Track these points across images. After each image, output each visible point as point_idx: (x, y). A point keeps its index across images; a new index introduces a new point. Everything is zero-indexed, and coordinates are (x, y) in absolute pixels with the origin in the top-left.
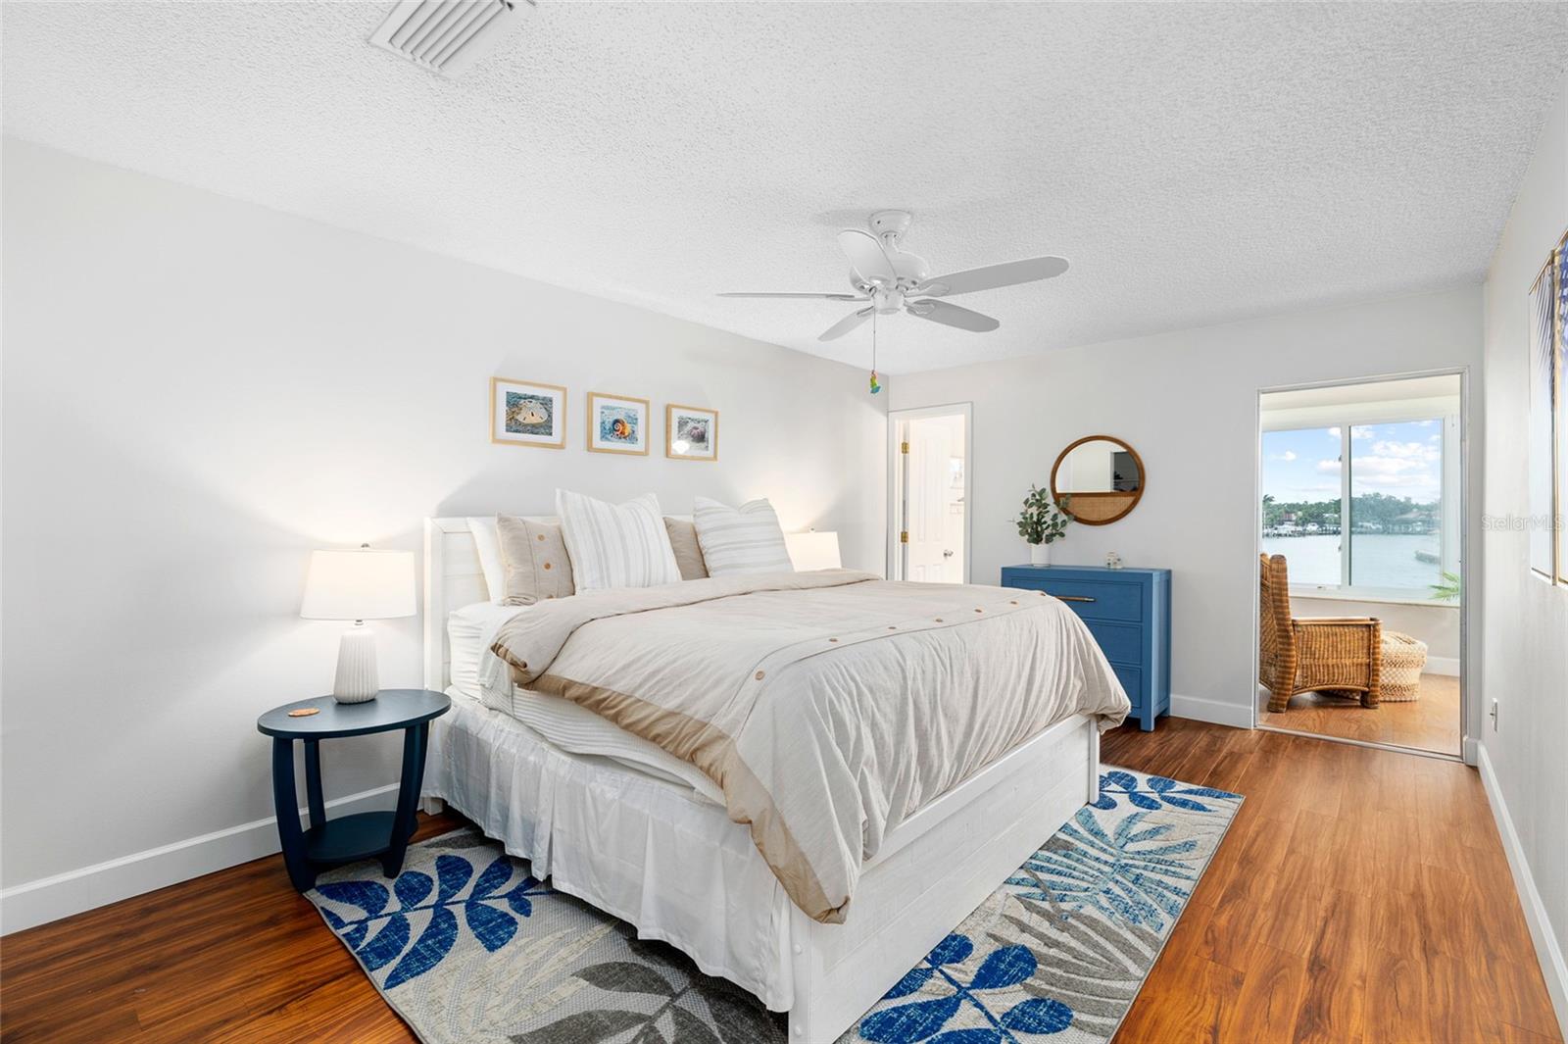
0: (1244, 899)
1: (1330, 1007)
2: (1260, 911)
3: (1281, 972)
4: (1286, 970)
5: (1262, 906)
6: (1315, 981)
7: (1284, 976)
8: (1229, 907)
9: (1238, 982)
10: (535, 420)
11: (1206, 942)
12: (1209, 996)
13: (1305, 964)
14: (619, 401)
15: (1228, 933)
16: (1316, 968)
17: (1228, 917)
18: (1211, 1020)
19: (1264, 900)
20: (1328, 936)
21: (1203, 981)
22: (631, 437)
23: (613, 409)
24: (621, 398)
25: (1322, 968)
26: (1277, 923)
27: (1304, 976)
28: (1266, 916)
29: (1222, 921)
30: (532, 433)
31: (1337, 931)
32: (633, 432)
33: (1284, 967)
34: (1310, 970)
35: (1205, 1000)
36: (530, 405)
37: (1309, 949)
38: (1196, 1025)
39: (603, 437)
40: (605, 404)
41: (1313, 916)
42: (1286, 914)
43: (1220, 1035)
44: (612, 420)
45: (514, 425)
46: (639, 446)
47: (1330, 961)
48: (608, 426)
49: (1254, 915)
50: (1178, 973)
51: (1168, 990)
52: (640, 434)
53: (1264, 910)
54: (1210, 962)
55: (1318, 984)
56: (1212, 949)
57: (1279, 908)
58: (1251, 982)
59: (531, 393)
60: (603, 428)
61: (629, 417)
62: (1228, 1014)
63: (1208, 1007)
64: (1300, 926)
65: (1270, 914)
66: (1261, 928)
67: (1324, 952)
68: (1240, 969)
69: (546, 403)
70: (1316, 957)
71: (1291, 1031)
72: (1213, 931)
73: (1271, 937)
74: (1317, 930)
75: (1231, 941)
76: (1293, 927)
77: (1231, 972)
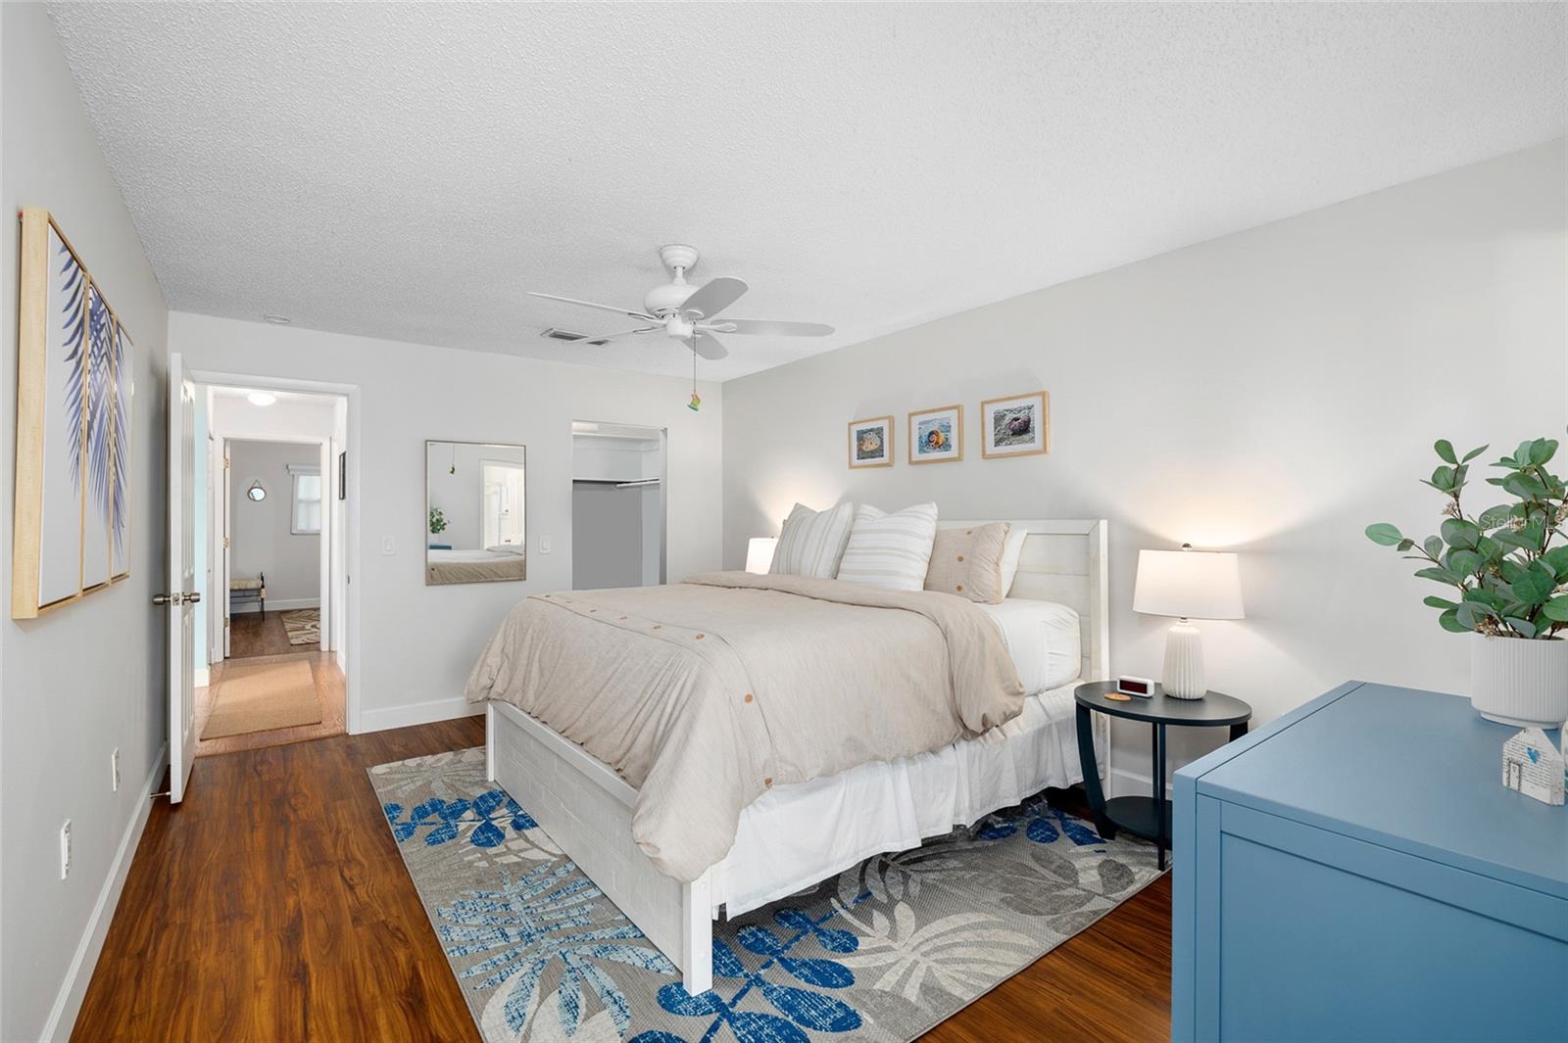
0: (400, 992)
1: (282, 947)
2: (377, 992)
3: (328, 948)
4: (324, 953)
5: (379, 999)
6: (298, 960)
7: (324, 947)
8: (406, 972)
9: (356, 920)
10: (873, 447)
11: (398, 929)
12: (367, 900)
13: (312, 969)
14: (932, 414)
15: (389, 948)
16: (301, 971)
17: (399, 962)
18: (357, 890)
19: (381, 1010)
20: (299, 1015)
21: (379, 905)
22: (945, 446)
23: (928, 422)
24: (934, 411)
25: (296, 975)
26: (353, 991)
27: (309, 961)
28: (368, 992)
29: (402, 956)
30: (872, 457)
31: (292, 1029)
32: (947, 439)
33: (328, 954)
34: (305, 967)
35: (369, 897)
36: (869, 436)
37: (313, 986)
38: (364, 883)
39: (921, 450)
40: (922, 420)
41: (323, 1030)
42: (350, 1010)
43: (347, 889)
44: (927, 433)
45: (863, 455)
46: (953, 453)
47: (291, 987)
48: (925, 439)
49: (380, 983)
50: (398, 898)
51: (395, 886)
52: (954, 441)
53: (373, 997)
54: (384, 918)
55: (295, 959)
56: (390, 928)
57: (361, 1011)
58: (348, 926)
59: (869, 428)
60: (921, 442)
61: (943, 426)
62: (350, 900)
63: (365, 895)
64: (332, 1008)
65: (366, 997)
66: (365, 972)
67: (299, 993)
68: (359, 929)
69: (879, 432)
70: (304, 983)
71: (305, 917)
72: (400, 940)
73: (351, 973)
74: (312, 1014)
75: (382, 945)
76: (337, 1000)
77: (365, 922)
